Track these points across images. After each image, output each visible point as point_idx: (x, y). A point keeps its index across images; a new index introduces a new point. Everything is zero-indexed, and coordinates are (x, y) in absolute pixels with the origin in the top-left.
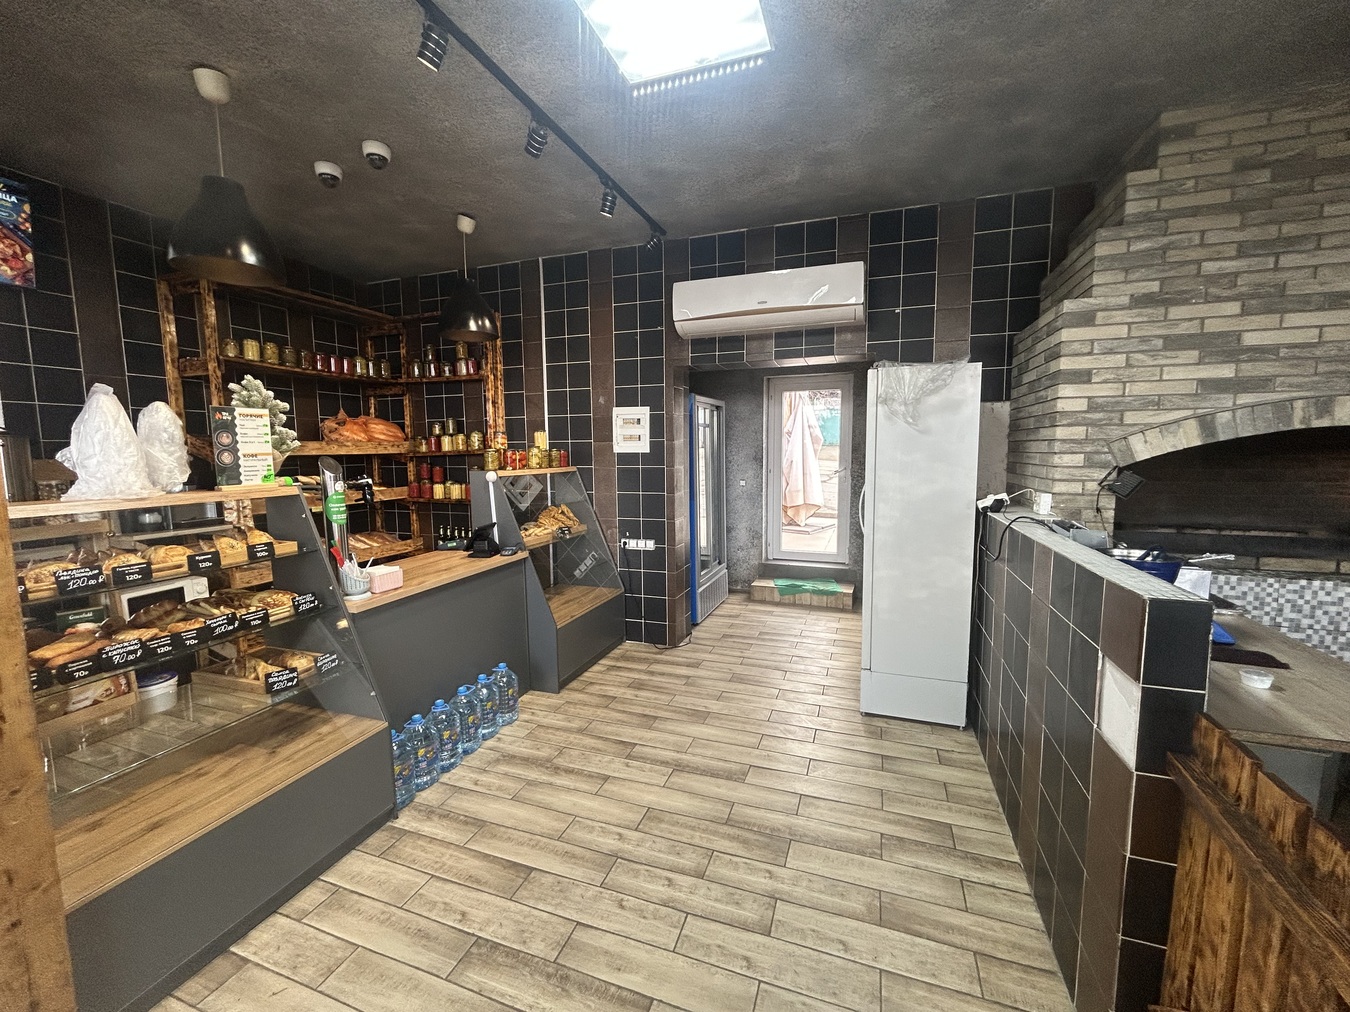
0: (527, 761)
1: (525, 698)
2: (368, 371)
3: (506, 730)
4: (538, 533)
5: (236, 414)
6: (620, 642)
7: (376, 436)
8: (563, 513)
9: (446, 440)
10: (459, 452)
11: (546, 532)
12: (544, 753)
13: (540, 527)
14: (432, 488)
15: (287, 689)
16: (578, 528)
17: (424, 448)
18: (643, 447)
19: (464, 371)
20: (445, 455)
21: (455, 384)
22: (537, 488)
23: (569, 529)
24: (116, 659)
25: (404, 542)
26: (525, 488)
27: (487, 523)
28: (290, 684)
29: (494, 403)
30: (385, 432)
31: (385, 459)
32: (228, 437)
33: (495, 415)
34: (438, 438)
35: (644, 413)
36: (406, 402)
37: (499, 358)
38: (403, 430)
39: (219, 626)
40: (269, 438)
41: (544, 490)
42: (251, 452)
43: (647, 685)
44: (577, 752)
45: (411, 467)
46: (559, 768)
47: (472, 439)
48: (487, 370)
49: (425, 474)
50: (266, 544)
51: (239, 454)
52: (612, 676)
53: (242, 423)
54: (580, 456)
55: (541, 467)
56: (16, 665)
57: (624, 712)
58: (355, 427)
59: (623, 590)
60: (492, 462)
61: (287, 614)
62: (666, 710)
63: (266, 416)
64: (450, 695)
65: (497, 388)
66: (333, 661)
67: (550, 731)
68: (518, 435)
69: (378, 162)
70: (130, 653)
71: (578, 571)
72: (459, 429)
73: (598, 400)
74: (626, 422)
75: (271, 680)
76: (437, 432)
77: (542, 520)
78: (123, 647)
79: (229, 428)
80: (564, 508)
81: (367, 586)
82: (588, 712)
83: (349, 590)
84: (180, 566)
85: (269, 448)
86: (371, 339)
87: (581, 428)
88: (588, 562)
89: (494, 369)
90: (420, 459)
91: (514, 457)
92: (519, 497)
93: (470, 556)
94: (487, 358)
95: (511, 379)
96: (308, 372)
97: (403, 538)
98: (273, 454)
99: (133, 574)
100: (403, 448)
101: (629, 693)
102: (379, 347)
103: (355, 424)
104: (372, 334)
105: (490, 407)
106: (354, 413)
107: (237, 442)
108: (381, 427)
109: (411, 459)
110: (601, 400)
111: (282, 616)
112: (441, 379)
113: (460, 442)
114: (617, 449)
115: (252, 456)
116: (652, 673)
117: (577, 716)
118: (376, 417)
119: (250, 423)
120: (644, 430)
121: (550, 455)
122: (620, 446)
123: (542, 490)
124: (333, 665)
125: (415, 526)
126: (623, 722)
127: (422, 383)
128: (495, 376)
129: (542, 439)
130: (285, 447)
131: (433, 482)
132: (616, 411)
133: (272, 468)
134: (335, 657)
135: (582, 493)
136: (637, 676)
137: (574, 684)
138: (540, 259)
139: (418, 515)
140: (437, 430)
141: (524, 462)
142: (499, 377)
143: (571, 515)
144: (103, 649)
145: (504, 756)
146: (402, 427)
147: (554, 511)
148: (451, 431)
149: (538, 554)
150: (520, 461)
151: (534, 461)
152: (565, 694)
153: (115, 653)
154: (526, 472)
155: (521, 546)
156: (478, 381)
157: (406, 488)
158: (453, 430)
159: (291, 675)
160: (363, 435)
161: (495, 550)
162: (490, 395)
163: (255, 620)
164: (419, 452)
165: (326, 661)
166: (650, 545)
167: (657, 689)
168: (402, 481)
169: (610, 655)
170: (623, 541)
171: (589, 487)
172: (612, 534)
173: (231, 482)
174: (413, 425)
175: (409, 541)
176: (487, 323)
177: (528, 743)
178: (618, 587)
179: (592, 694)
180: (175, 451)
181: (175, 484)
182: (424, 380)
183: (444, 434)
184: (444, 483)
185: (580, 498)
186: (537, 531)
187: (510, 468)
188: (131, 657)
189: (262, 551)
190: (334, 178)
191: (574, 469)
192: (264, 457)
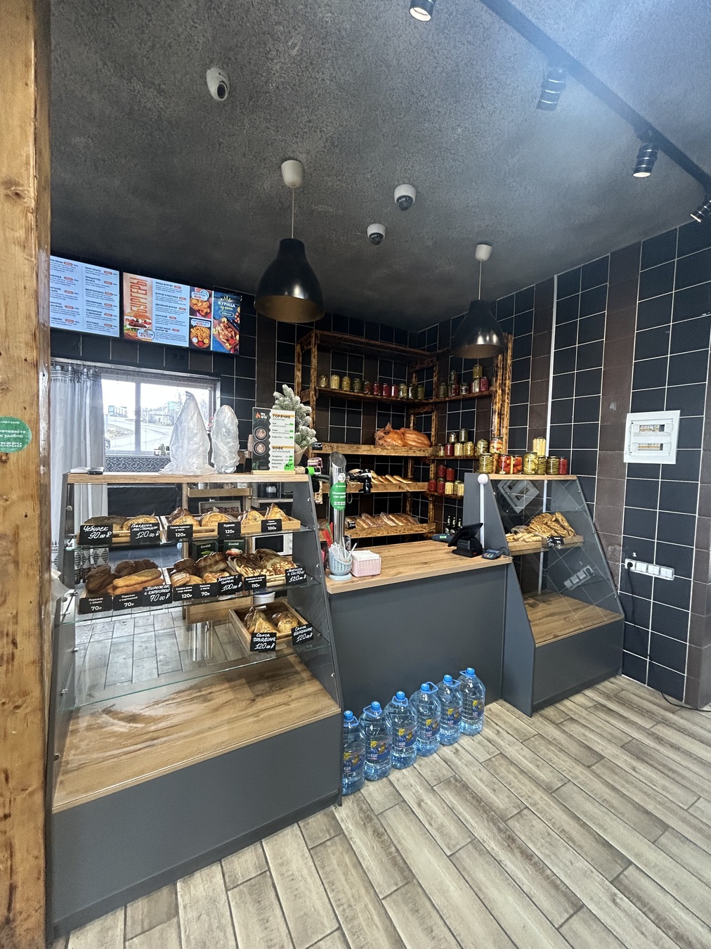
0: (479, 803)
1: (494, 706)
2: (408, 395)
3: (465, 741)
4: (526, 539)
5: (271, 414)
6: (614, 674)
7: (410, 443)
8: (557, 521)
9: (458, 447)
10: (467, 456)
11: (535, 538)
12: (500, 801)
13: (530, 532)
14: (444, 485)
15: (266, 650)
16: (572, 539)
17: (442, 453)
18: (668, 457)
19: (477, 390)
20: (456, 460)
21: (470, 401)
22: (533, 492)
23: (562, 538)
24: (153, 598)
25: (421, 525)
26: (522, 492)
27: (474, 523)
28: (269, 647)
29: (500, 415)
30: (416, 440)
31: (417, 460)
32: (263, 432)
33: (500, 425)
34: (453, 444)
35: (671, 418)
36: (434, 417)
37: (509, 375)
38: (430, 439)
39: (228, 584)
40: (293, 434)
41: (540, 496)
42: (278, 445)
43: (651, 757)
44: (541, 826)
45: (432, 467)
46: (514, 841)
47: (479, 446)
48: (496, 387)
49: (441, 474)
50: (276, 520)
51: (270, 446)
52: (599, 719)
53: (275, 421)
54: (582, 466)
55: (536, 473)
56: (31, 602)
57: (614, 789)
58: (396, 436)
59: (623, 616)
60: (487, 465)
61: (281, 582)
62: (684, 820)
63: (293, 416)
64: (411, 690)
65: (504, 401)
66: (308, 633)
67: (512, 769)
68: (519, 444)
69: (406, 203)
70: (162, 594)
71: (569, 581)
72: (470, 437)
73: (607, 406)
74: (643, 428)
75: (255, 640)
76: (453, 440)
77: (535, 525)
78: (158, 589)
79: (265, 425)
80: (559, 517)
81: (348, 570)
82: (564, 763)
83: (334, 571)
84: (213, 531)
85: (292, 443)
86: (416, 372)
87: (586, 436)
88: (582, 575)
89: (503, 385)
90: (440, 461)
91: (508, 462)
92: (515, 500)
93: (454, 552)
94: (497, 376)
95: (518, 394)
96: (367, 396)
97: (422, 521)
98: (295, 448)
99: (180, 532)
100: (427, 453)
101: (623, 760)
102: (420, 378)
103: (396, 433)
104: (417, 368)
105: (496, 419)
106: (396, 426)
107: (269, 437)
108: (414, 436)
109: (433, 462)
110: (613, 406)
111: (276, 583)
112: (458, 397)
113: (469, 448)
114: (628, 459)
115: (279, 448)
116: (659, 740)
117: (549, 763)
118: (414, 429)
119: (280, 422)
120: (671, 439)
121: (548, 462)
122: (631, 455)
123: (538, 496)
124: (308, 636)
125: (431, 514)
126: (610, 808)
127: (445, 402)
128: (503, 391)
129: (541, 447)
130: (305, 442)
131: (446, 481)
132: (630, 417)
133: (293, 458)
134: (310, 629)
135: (580, 503)
136: (636, 735)
137: (550, 711)
138: (556, 276)
139: (434, 505)
140: (453, 439)
141: (519, 468)
142: (507, 391)
143: (566, 524)
144: (146, 588)
145: (456, 780)
146: (429, 436)
147: (548, 519)
148: (463, 440)
149: (523, 563)
150: (514, 466)
151: (529, 467)
152: (537, 719)
153: (153, 592)
154: (520, 477)
155: (504, 551)
156: (488, 397)
157: (426, 483)
158: (465, 438)
159: (271, 639)
160: (400, 442)
161: (476, 551)
162: (497, 407)
163: (255, 583)
164: (438, 456)
165: (301, 632)
166: (667, 574)
167: (665, 770)
168: (426, 478)
169: (598, 686)
170: (627, 561)
171: (588, 498)
172: (614, 550)
173: (261, 468)
174: (437, 435)
175: (424, 525)
176: (495, 339)
177: (485, 774)
178: (616, 611)
179: (570, 736)
180: (229, 442)
181: (227, 467)
182: (447, 399)
183: (458, 442)
184: (453, 482)
185: (578, 508)
186: (526, 536)
187: (502, 472)
188: (162, 598)
189: (272, 526)
190: (379, 235)
191: (574, 477)
192: (288, 450)
